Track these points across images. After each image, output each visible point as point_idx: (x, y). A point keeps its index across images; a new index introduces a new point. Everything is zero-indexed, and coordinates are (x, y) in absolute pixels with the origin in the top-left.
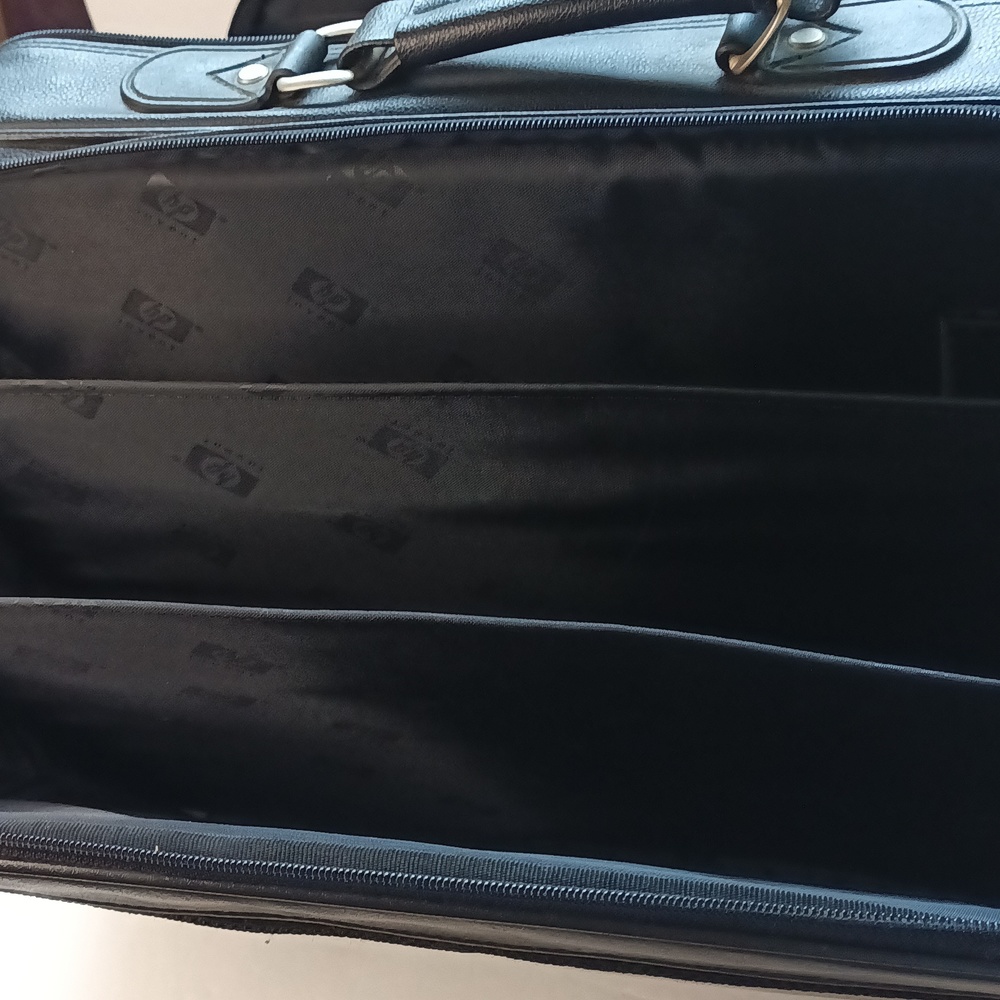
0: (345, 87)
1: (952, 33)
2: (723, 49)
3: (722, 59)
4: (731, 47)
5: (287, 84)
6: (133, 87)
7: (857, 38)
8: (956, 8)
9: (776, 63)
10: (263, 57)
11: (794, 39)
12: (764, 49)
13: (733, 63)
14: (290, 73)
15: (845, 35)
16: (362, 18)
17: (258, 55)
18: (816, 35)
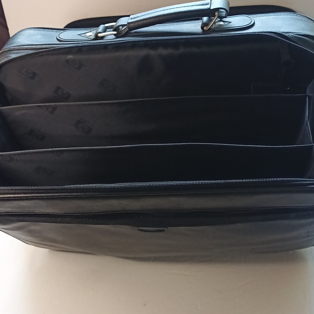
0: (113, 35)
1: (251, 22)
2: (203, 25)
3: (202, 28)
4: (205, 25)
5: (100, 35)
6: (60, 37)
7: (231, 23)
8: (252, 18)
9: (214, 28)
10: (91, 31)
11: (217, 24)
12: (211, 26)
13: (205, 28)
14: (100, 33)
15: (228, 23)
16: (116, 22)
17: (90, 31)
18: (222, 23)
